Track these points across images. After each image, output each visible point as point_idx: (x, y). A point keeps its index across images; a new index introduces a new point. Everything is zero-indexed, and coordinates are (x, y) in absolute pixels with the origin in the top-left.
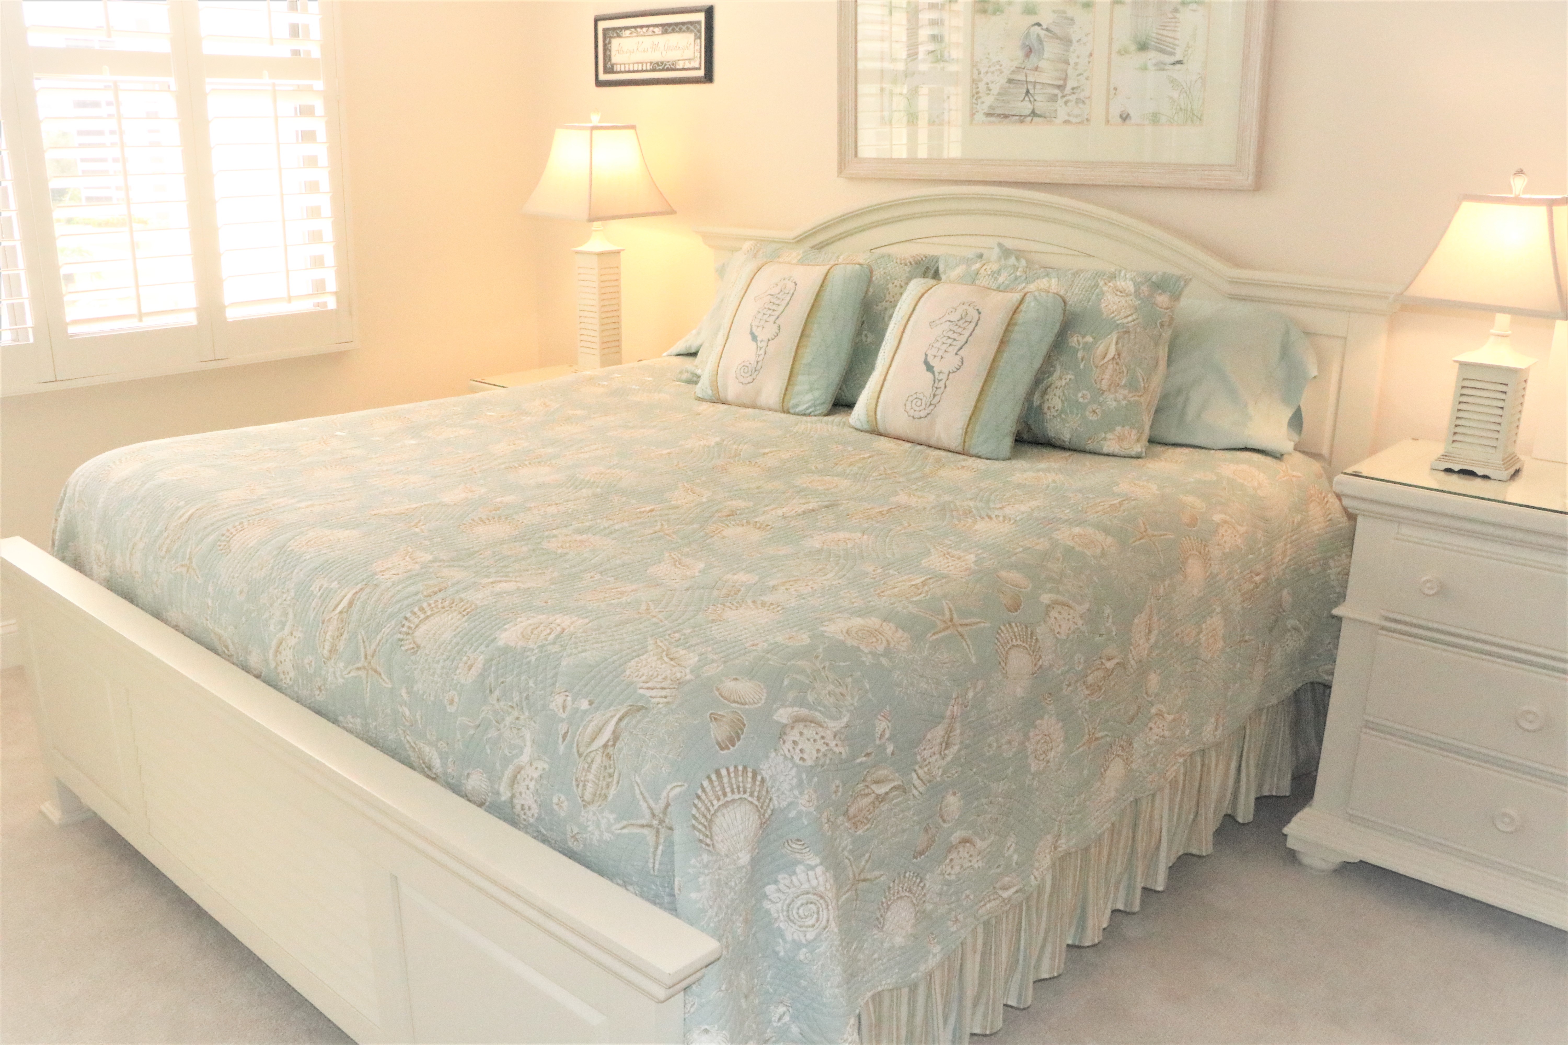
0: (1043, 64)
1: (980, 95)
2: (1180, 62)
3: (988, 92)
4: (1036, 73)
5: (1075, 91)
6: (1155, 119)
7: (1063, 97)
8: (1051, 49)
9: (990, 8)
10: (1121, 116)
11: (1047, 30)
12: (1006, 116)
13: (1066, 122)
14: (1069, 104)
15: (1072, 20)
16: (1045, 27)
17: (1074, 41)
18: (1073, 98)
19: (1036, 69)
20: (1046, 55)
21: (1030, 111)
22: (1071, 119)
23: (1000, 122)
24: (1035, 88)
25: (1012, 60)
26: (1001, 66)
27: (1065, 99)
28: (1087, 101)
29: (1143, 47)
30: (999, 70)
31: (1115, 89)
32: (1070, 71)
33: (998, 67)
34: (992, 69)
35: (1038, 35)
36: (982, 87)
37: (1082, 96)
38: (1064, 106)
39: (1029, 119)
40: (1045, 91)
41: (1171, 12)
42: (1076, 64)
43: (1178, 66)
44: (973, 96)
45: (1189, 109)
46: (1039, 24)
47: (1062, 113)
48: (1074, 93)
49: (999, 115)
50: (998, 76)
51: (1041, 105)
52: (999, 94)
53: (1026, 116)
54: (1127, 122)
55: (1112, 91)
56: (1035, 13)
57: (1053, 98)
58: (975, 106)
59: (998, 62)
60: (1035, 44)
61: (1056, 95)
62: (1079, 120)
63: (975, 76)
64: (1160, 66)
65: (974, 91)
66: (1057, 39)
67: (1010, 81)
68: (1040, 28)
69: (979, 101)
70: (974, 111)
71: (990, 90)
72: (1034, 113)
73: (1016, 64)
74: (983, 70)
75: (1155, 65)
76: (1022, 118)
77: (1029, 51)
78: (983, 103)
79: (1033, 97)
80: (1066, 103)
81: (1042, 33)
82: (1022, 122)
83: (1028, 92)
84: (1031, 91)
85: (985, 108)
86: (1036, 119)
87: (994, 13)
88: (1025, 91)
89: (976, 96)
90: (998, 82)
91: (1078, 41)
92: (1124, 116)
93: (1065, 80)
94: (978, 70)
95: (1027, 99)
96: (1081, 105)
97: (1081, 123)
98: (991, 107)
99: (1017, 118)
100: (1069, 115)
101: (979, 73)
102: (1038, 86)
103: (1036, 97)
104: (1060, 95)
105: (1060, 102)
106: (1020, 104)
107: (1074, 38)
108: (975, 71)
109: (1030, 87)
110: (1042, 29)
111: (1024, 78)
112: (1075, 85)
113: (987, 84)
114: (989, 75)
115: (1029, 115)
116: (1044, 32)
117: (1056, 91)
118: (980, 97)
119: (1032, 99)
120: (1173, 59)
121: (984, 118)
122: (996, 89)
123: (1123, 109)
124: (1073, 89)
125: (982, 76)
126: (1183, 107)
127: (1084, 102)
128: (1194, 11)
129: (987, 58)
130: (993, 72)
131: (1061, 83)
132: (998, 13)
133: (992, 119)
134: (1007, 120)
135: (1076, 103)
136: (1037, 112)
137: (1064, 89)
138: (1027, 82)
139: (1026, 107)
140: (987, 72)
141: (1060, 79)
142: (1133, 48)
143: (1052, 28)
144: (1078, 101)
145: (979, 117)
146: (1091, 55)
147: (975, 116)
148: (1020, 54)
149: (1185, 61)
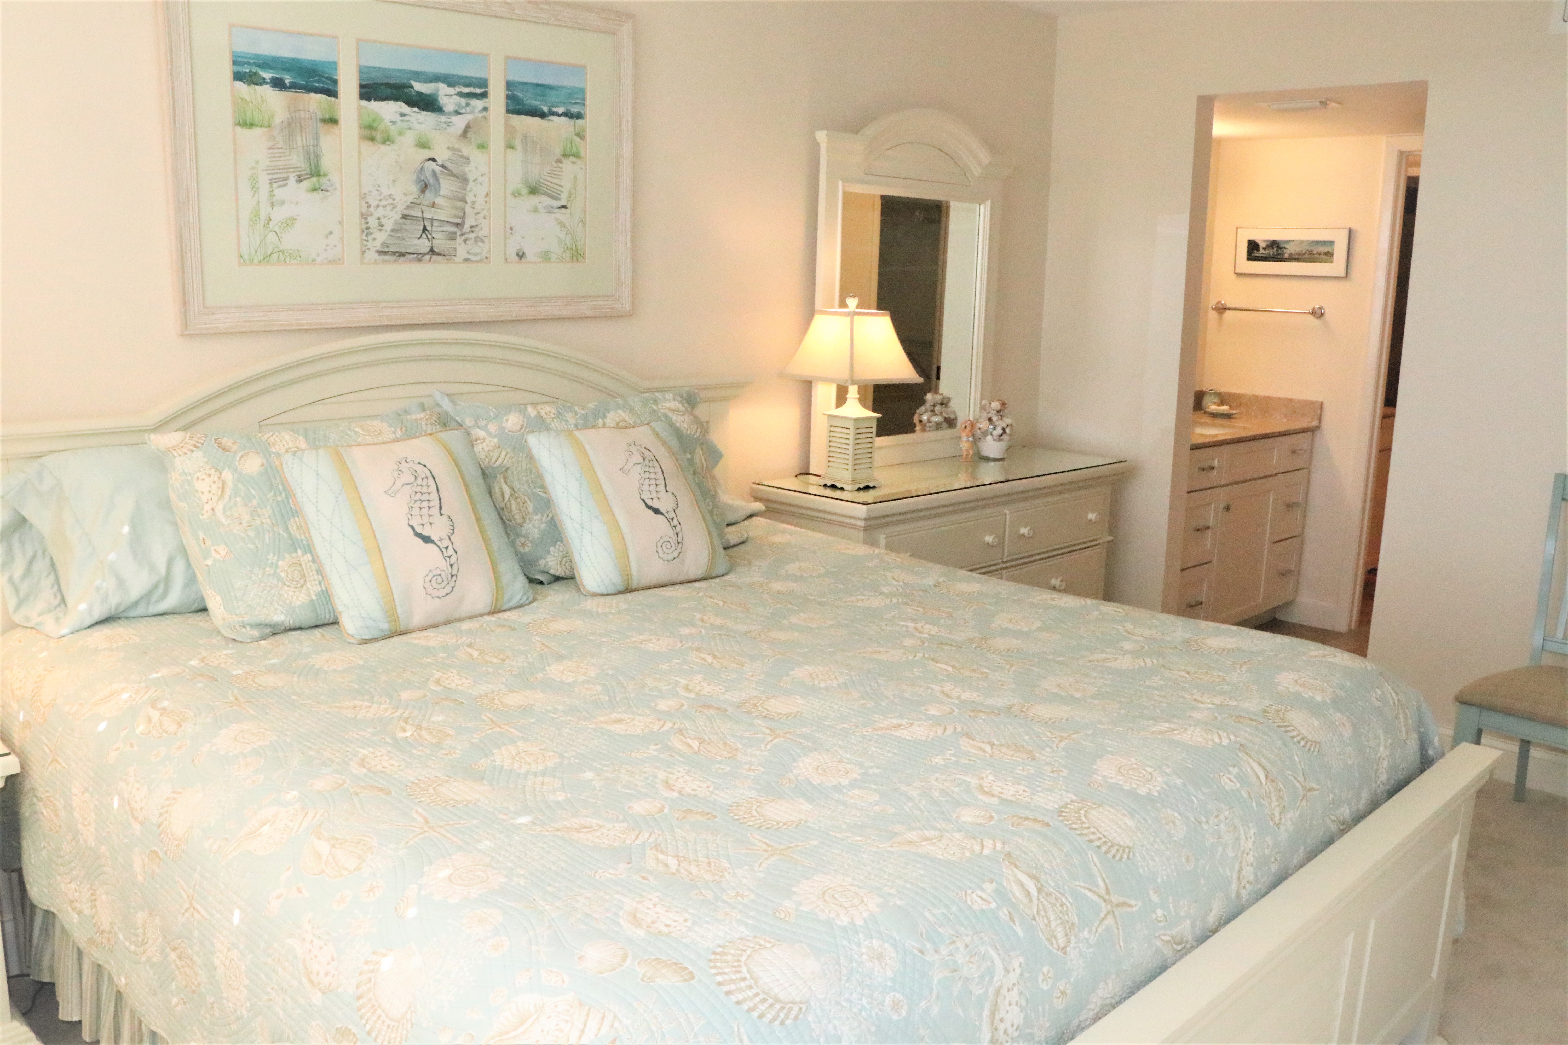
0: (439, 201)
1: (370, 230)
2: (564, 207)
3: (380, 228)
4: (433, 209)
5: (473, 229)
6: (546, 256)
7: (462, 235)
8: (447, 186)
9: (379, 136)
10: (518, 255)
11: (443, 166)
12: (402, 254)
13: (467, 260)
14: (468, 242)
15: (468, 159)
16: (440, 163)
17: (471, 180)
18: (472, 236)
19: (433, 205)
20: (441, 193)
21: (428, 249)
22: (471, 257)
23: (395, 261)
24: (432, 225)
25: (405, 195)
26: (394, 200)
27: (464, 237)
28: (486, 240)
29: (534, 191)
30: (392, 204)
31: (511, 229)
32: (468, 209)
33: (391, 201)
34: (383, 203)
35: (433, 171)
36: (373, 222)
37: (481, 234)
38: (463, 244)
39: (427, 257)
40: (444, 229)
41: (556, 162)
42: (474, 203)
43: (564, 210)
44: (363, 231)
45: (574, 248)
46: (433, 160)
47: (462, 250)
48: (472, 232)
49: (394, 253)
50: (391, 210)
51: (440, 243)
52: (393, 230)
53: (424, 255)
54: (523, 260)
55: (509, 231)
56: (429, 148)
57: (452, 237)
58: (365, 243)
59: (390, 196)
60: (432, 181)
61: (455, 233)
62: (478, 258)
63: (364, 210)
64: (550, 210)
65: (364, 226)
66: (453, 176)
67: (404, 217)
68: (435, 163)
69: (370, 238)
70: (364, 249)
71: (382, 226)
72: (432, 251)
73: (410, 199)
74: (373, 203)
75: (544, 208)
76: (420, 256)
77: (424, 188)
78: (374, 239)
79: (431, 234)
80: (465, 241)
81: (438, 169)
82: (420, 260)
83: (425, 229)
84: (429, 228)
85: (377, 245)
86: (434, 257)
87: (384, 143)
88: (422, 228)
89: (366, 231)
90: (391, 218)
91: (474, 181)
92: (521, 254)
93: (463, 218)
94: (367, 203)
95: (424, 236)
96: (480, 244)
97: (481, 261)
98: (384, 244)
99: (415, 255)
100: (468, 253)
101: (369, 207)
102: (435, 224)
103: (434, 235)
104: (459, 233)
105: (459, 240)
106: (416, 241)
107: (471, 176)
108: (364, 205)
109: (428, 224)
110: (437, 165)
111: (420, 215)
112: (474, 224)
113: (379, 218)
114: (380, 209)
115: (427, 254)
116: (439, 168)
117: (454, 229)
118: (371, 234)
119: (430, 237)
120: (560, 203)
121: (376, 255)
122: (389, 225)
123: (518, 248)
124: (471, 227)
125: (372, 209)
126: (569, 246)
127: (482, 241)
128: (574, 163)
129: (377, 190)
130: (384, 207)
131: (459, 221)
132: (388, 143)
133: (386, 257)
134: (402, 259)
135: (475, 241)
136: (435, 249)
137: (463, 227)
138: (423, 219)
139: (424, 245)
140: (378, 206)
141: (458, 217)
142: (525, 191)
143: (448, 164)
144: (477, 239)
145: (372, 255)
146: (487, 195)
147: (365, 255)
148: (415, 189)
149: (568, 206)
